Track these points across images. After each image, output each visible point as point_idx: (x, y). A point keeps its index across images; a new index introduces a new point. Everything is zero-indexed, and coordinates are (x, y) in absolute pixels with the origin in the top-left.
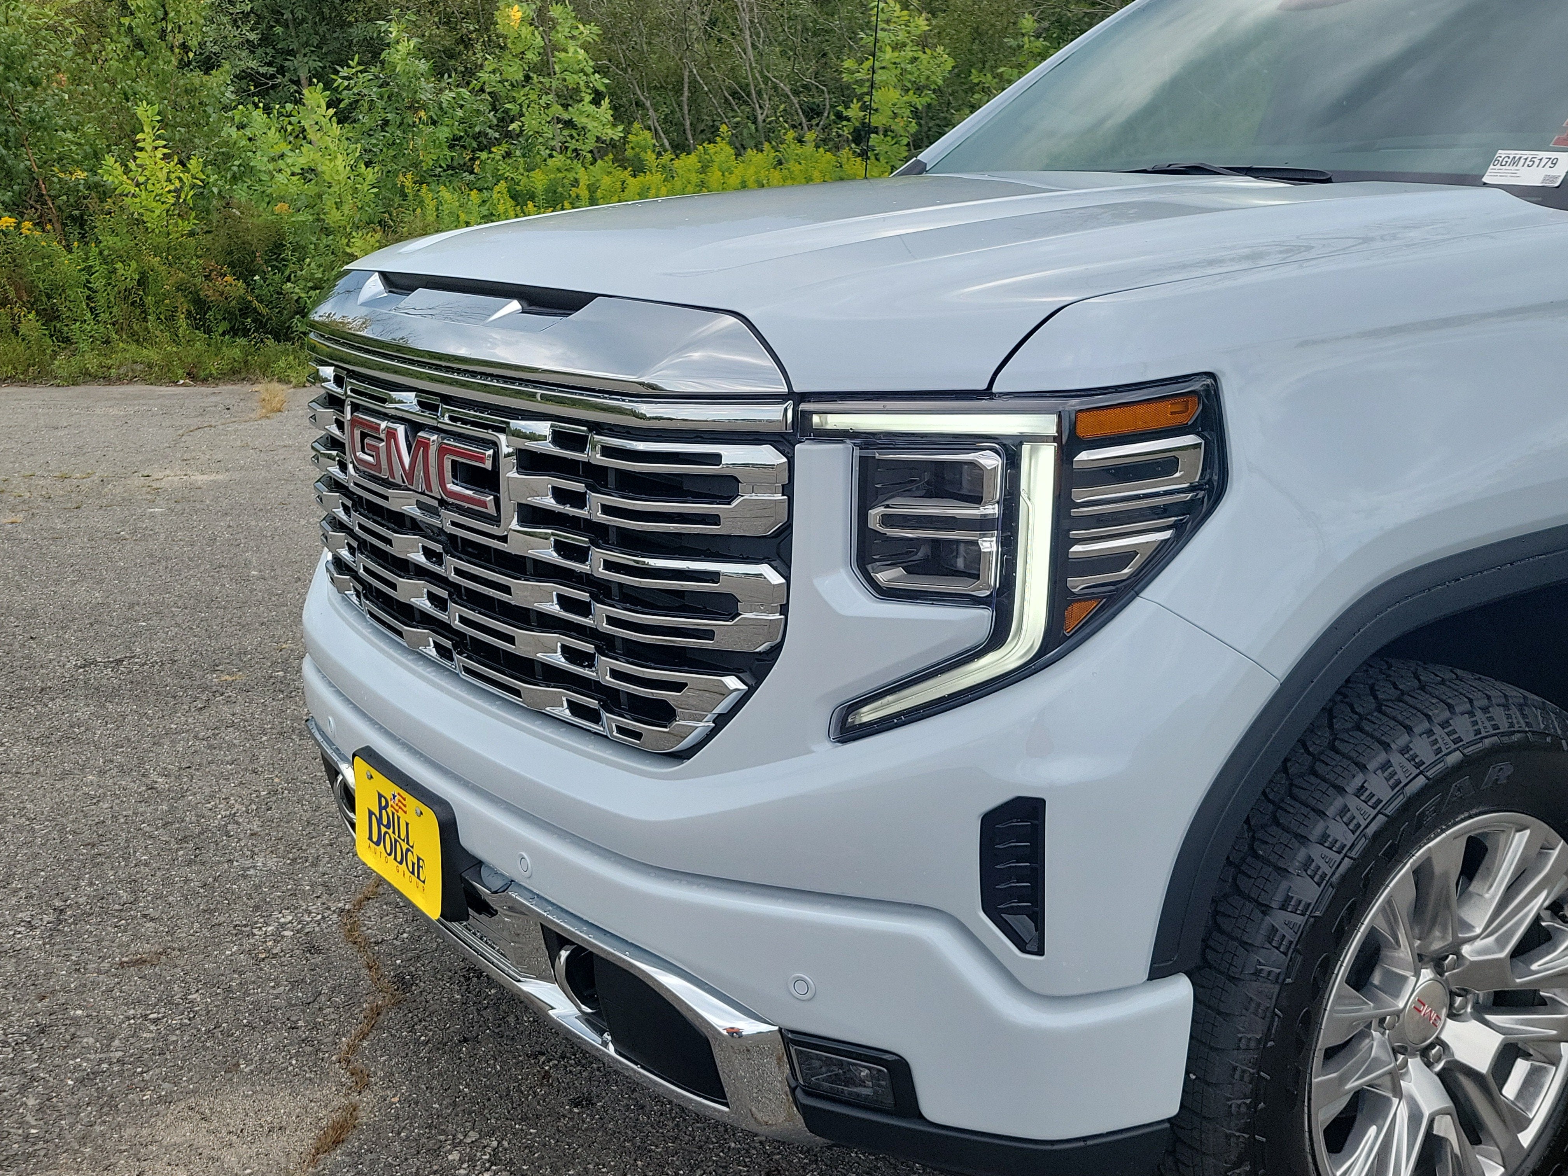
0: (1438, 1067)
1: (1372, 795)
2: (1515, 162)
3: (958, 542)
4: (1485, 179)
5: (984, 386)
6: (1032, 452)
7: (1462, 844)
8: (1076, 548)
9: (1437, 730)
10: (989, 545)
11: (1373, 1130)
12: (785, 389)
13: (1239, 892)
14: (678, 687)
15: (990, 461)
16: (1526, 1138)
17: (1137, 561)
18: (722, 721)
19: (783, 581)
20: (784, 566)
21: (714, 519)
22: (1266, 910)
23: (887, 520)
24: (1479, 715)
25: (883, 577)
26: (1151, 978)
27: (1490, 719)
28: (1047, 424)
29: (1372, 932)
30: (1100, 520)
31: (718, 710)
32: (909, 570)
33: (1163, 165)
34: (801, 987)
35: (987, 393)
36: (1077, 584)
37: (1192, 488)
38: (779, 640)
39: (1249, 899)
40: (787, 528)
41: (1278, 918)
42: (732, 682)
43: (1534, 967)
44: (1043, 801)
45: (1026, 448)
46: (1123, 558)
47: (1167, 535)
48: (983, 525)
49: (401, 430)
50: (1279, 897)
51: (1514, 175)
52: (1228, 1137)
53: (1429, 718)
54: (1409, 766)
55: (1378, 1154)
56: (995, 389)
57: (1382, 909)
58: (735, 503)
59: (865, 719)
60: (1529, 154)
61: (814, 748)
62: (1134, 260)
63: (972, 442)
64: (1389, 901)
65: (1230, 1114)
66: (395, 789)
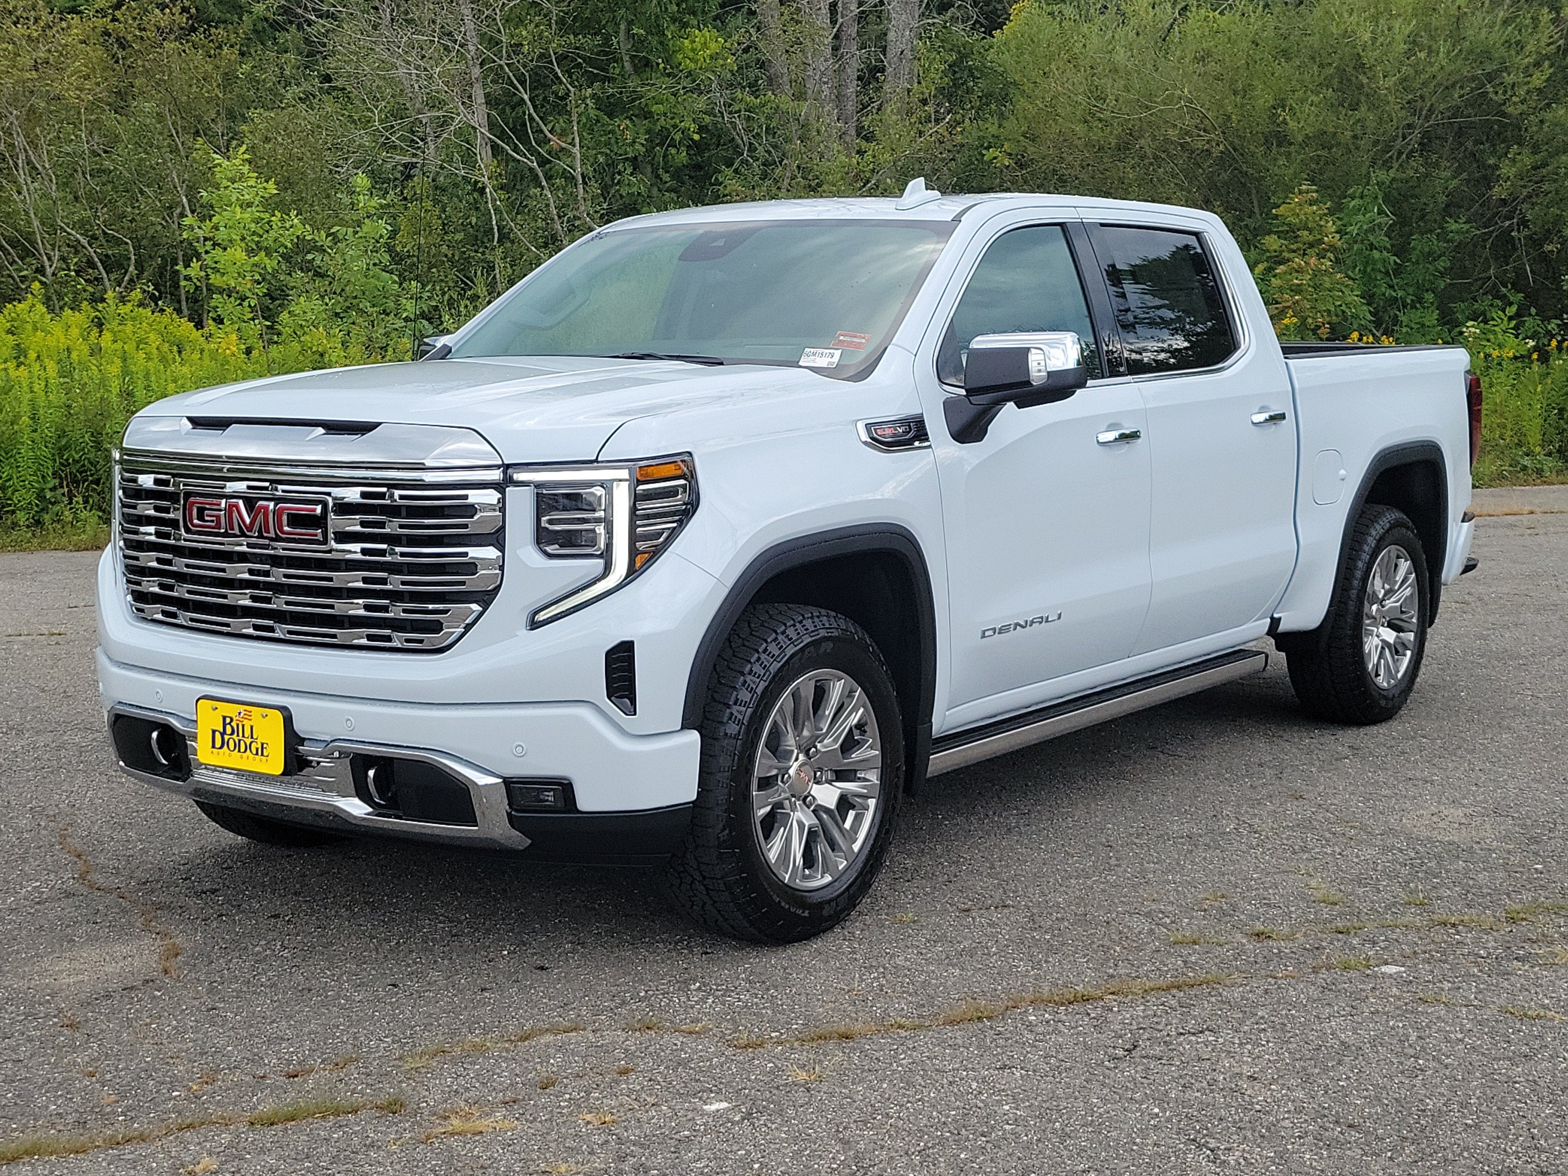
0: (812, 808)
1: (770, 653)
2: (814, 354)
3: (581, 531)
4: (800, 363)
5: (594, 458)
6: (618, 486)
7: (812, 683)
8: (639, 529)
9: (797, 624)
10: (601, 529)
11: (782, 829)
12: (500, 463)
13: (714, 700)
14: (446, 612)
15: (599, 491)
16: (856, 847)
17: (665, 535)
18: (468, 628)
19: (500, 554)
20: (502, 548)
21: (466, 526)
22: (729, 706)
23: (550, 522)
24: (816, 619)
25: (549, 549)
26: (682, 728)
27: (821, 621)
28: (624, 474)
29: (775, 722)
30: (648, 517)
31: (467, 622)
32: (561, 546)
33: (628, 353)
34: (519, 749)
35: (596, 461)
36: (641, 545)
37: (684, 504)
38: (498, 583)
39: (720, 702)
40: (503, 527)
41: (735, 709)
42: (475, 607)
43: (853, 756)
44: (632, 643)
45: (615, 483)
46: (659, 534)
47: (675, 525)
48: (598, 521)
49: (241, 502)
50: (733, 699)
51: (814, 361)
52: (718, 816)
53: (794, 620)
54: (786, 640)
55: (786, 839)
56: (599, 459)
57: (778, 711)
58: (476, 518)
59: (541, 619)
60: (820, 351)
61: (518, 633)
62: (648, 402)
63: (591, 484)
64: (781, 707)
65: (718, 804)
66: (242, 708)
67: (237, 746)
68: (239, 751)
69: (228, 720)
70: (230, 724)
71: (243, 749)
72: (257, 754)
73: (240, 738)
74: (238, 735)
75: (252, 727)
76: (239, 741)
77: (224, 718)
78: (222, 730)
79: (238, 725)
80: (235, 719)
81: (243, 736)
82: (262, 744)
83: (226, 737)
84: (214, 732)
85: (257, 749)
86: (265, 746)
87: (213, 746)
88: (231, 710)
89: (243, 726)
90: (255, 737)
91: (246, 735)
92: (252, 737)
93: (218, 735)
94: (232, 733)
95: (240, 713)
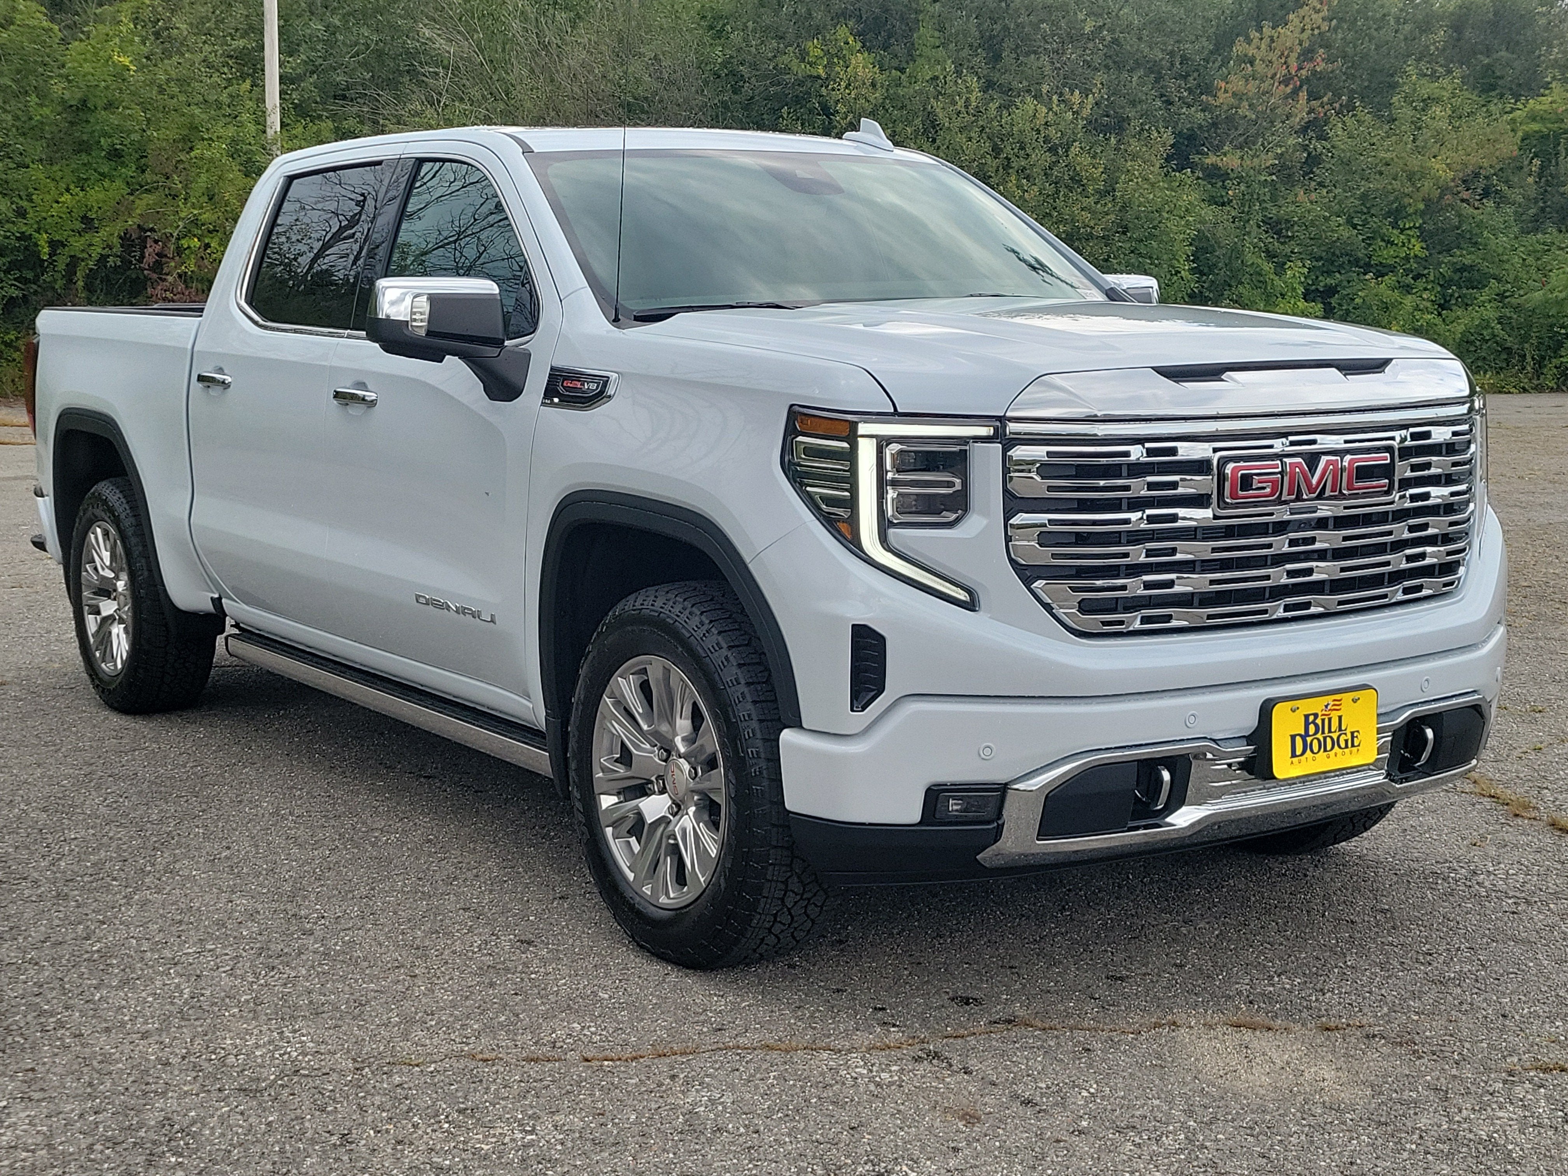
66: (1329, 699)
67: (1323, 746)
68: (1325, 750)
69: (1311, 718)
70: (1314, 722)
71: (1329, 747)
72: (1347, 747)
73: (1326, 734)
74: (1323, 733)
75: (1340, 718)
76: (1325, 738)
77: (1307, 717)
78: (1303, 733)
79: (1323, 720)
80: (1320, 714)
81: (1330, 731)
82: (1352, 733)
83: (1309, 739)
84: (1293, 738)
85: (1346, 741)
86: (1355, 734)
87: (1294, 755)
88: (1315, 706)
89: (1330, 720)
90: (1343, 728)
91: (1333, 730)
92: (1340, 730)
93: (1299, 740)
94: (1316, 732)
95: (1326, 706)
